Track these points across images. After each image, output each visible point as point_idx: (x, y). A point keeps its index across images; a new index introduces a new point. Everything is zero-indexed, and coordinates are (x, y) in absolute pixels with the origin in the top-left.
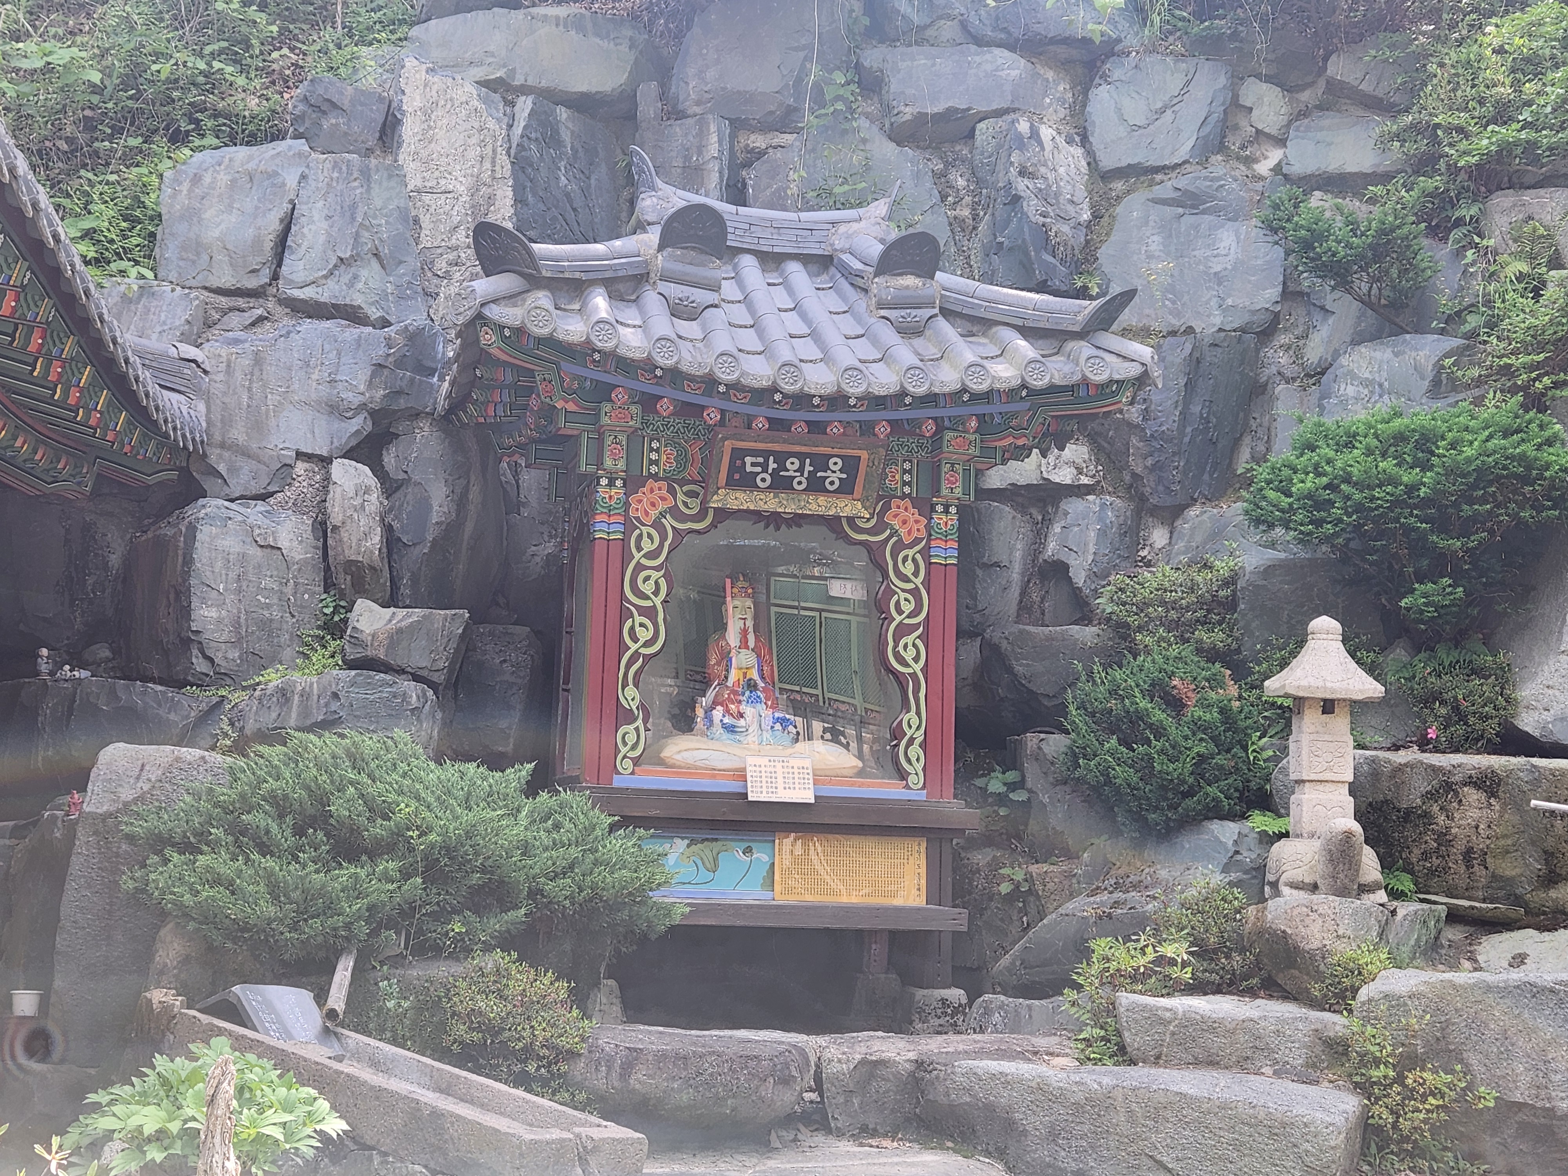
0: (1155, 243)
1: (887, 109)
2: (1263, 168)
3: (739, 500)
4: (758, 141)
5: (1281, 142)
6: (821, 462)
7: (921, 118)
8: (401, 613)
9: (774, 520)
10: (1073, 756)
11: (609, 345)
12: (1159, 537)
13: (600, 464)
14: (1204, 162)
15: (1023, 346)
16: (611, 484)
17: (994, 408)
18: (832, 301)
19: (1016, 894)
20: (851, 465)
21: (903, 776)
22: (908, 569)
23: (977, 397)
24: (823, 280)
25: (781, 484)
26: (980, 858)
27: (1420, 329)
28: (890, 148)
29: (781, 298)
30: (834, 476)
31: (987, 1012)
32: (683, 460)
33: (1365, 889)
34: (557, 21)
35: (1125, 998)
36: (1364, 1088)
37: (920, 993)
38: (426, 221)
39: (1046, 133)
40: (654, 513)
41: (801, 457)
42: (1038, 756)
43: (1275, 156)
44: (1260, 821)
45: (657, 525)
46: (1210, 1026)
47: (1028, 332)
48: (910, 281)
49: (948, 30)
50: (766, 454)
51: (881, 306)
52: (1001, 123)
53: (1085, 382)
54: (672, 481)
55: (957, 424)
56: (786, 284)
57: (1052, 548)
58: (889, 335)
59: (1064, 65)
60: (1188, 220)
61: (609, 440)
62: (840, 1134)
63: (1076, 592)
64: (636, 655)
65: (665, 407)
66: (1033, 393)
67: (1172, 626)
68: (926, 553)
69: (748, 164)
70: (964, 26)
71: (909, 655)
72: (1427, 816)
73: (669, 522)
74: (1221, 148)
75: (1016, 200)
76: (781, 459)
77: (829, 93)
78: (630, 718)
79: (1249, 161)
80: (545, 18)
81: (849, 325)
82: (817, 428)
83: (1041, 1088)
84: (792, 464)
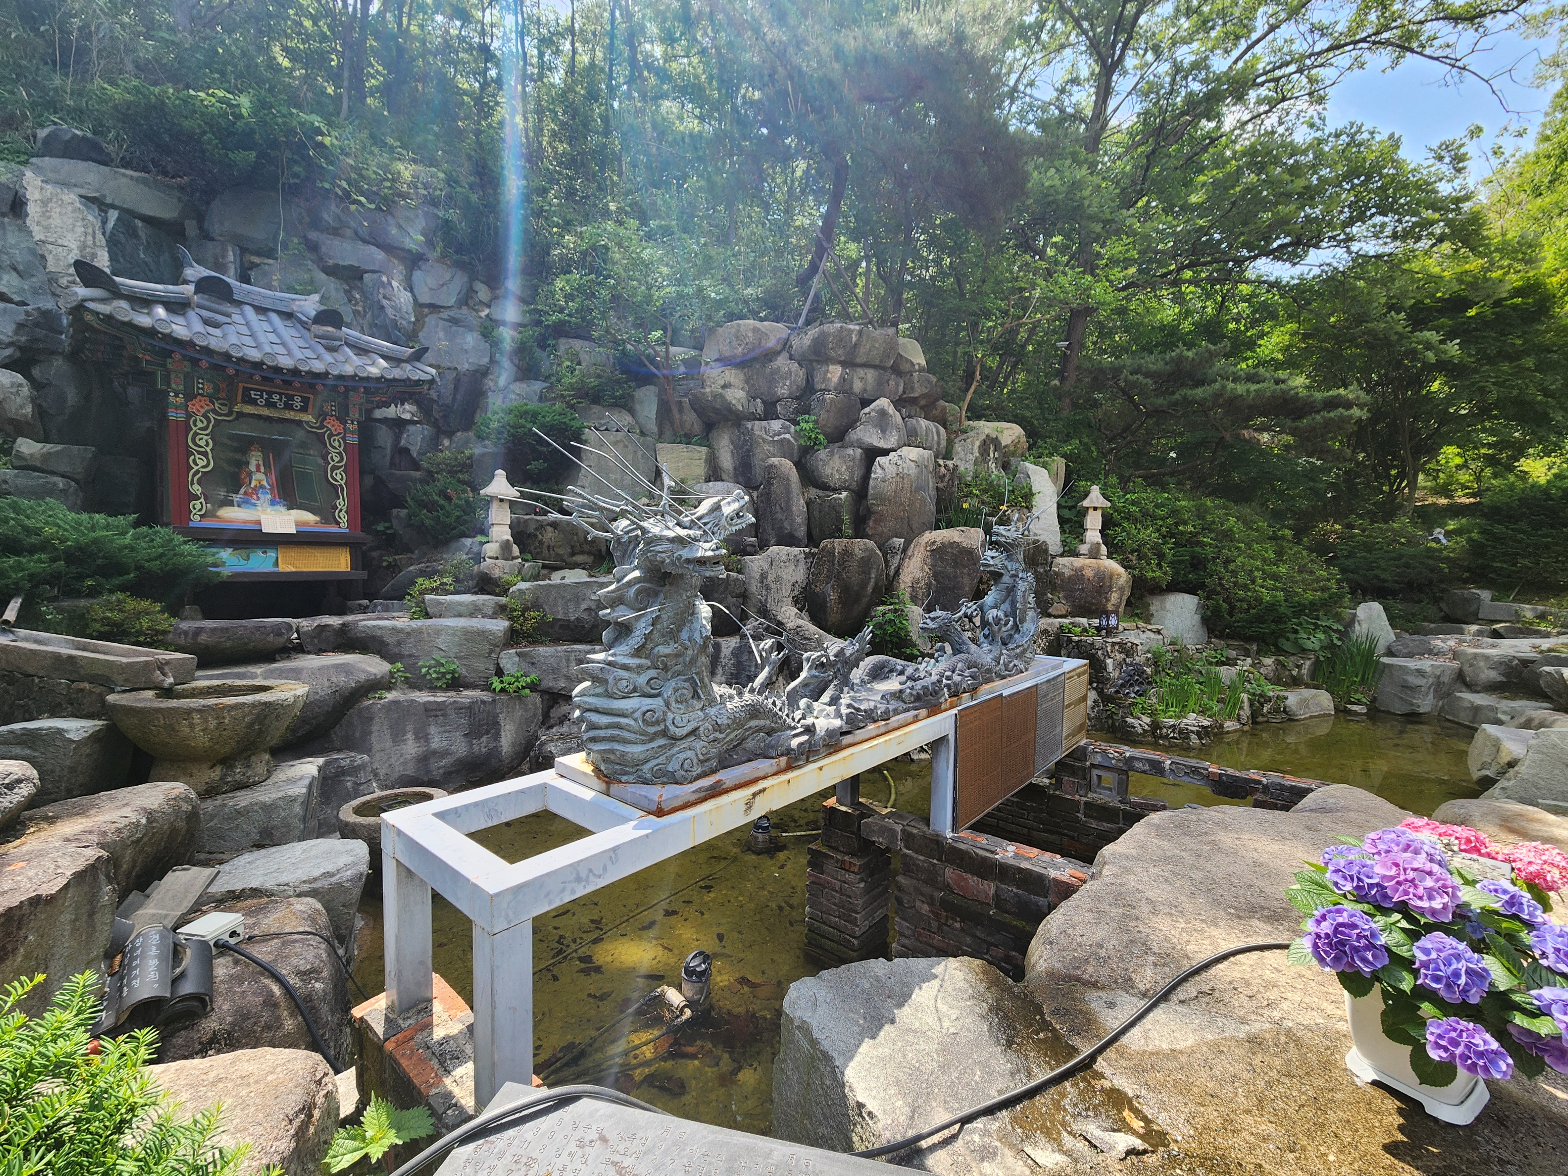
0: (441, 334)
1: (321, 259)
2: (483, 314)
3: (249, 409)
4: (257, 260)
5: (489, 306)
6: (291, 398)
7: (337, 266)
8: (49, 446)
9: (268, 419)
10: (409, 516)
11: (168, 331)
12: (446, 442)
13: (169, 385)
14: (460, 308)
15: (382, 362)
16: (176, 395)
17: (371, 385)
18: (293, 332)
19: (390, 566)
20: (305, 400)
21: (338, 523)
22: (336, 444)
23: (361, 379)
24: (288, 323)
25: (270, 404)
26: (375, 554)
27: (537, 379)
28: (323, 276)
29: (266, 326)
30: (297, 403)
31: (376, 606)
32: (217, 389)
33: (514, 558)
34: (132, 178)
35: (427, 597)
36: (511, 619)
37: (350, 603)
38: (50, 258)
39: (395, 284)
40: (202, 411)
41: (280, 394)
42: (398, 517)
43: (487, 311)
44: (480, 538)
45: (205, 416)
46: (460, 604)
47: (384, 357)
48: (330, 329)
49: (349, 233)
50: (262, 391)
51: (316, 336)
52: (375, 276)
53: (409, 379)
54: (212, 398)
55: (355, 389)
56: (269, 321)
57: (403, 443)
58: (321, 350)
59: (402, 260)
60: (454, 328)
61: (173, 376)
62: (309, 653)
63: (413, 459)
64: (197, 472)
65: (204, 364)
66: (387, 380)
67: (449, 472)
68: (344, 438)
69: (251, 269)
70: (356, 232)
71: (338, 478)
72: (536, 536)
73: (211, 416)
74: (467, 304)
75: (382, 308)
76: (270, 394)
77: (291, 246)
78: (197, 498)
79: (477, 311)
80: (124, 175)
81: (302, 343)
82: (287, 383)
83: (394, 629)
84: (276, 397)
